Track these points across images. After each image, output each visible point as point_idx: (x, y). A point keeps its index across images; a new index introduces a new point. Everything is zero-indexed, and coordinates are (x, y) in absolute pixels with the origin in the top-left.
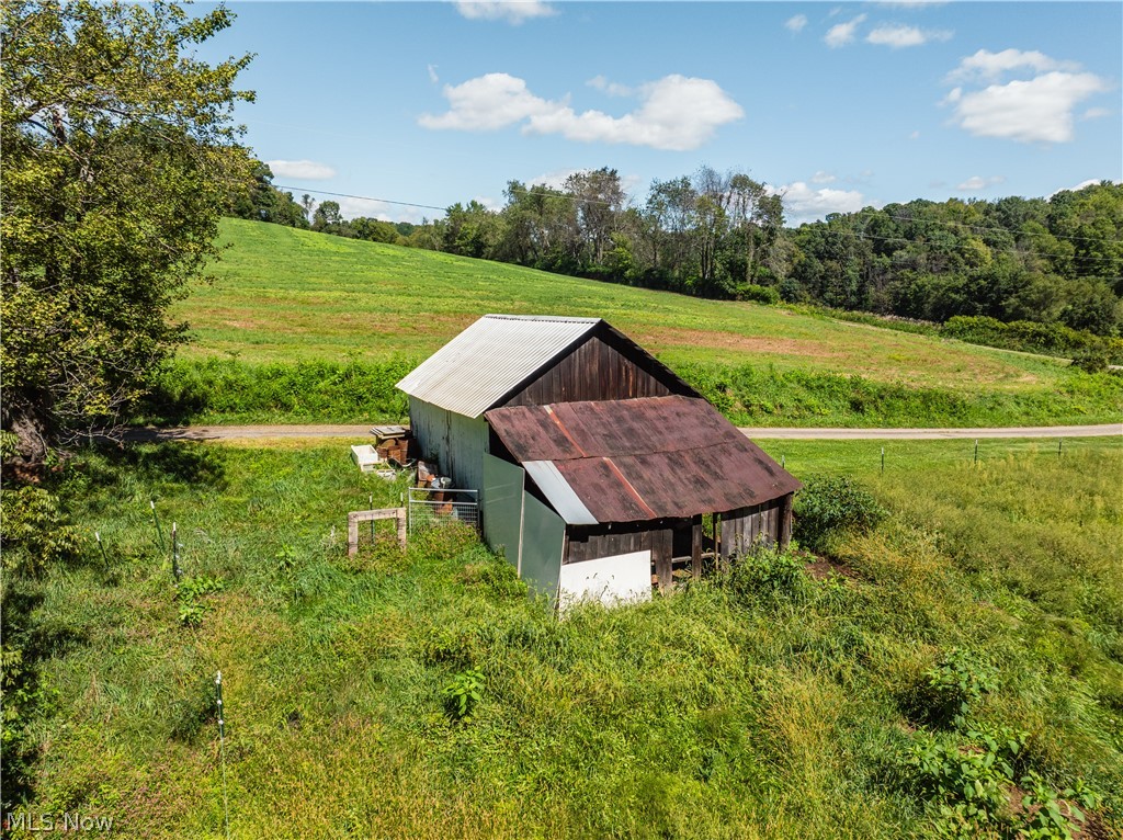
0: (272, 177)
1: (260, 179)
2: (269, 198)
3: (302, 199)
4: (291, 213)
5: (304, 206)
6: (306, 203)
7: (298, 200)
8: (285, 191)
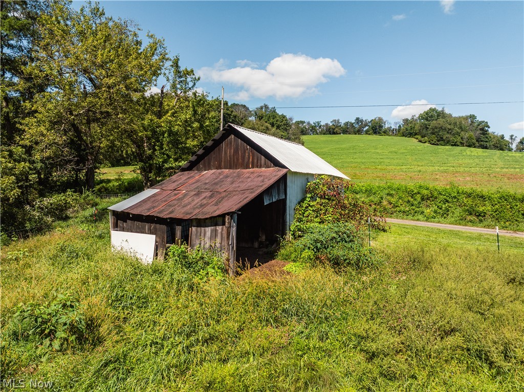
0: (489, 127)
1: (482, 129)
2: (487, 138)
3: (509, 137)
4: (501, 145)
5: (510, 141)
6: (512, 139)
7: (507, 138)
8: (500, 134)
